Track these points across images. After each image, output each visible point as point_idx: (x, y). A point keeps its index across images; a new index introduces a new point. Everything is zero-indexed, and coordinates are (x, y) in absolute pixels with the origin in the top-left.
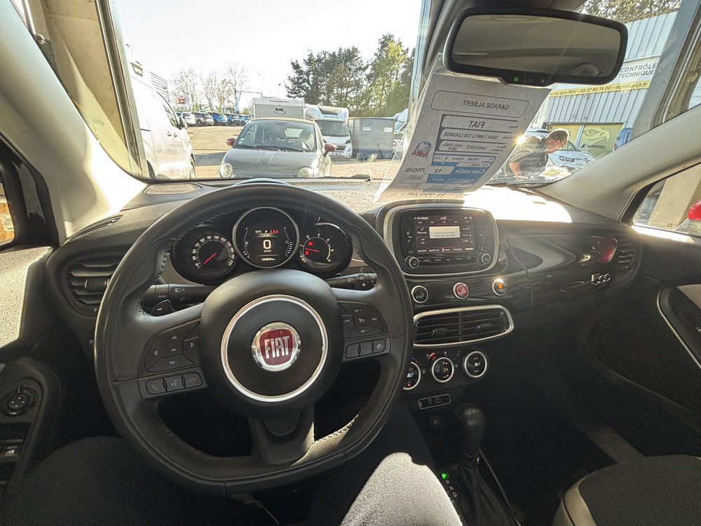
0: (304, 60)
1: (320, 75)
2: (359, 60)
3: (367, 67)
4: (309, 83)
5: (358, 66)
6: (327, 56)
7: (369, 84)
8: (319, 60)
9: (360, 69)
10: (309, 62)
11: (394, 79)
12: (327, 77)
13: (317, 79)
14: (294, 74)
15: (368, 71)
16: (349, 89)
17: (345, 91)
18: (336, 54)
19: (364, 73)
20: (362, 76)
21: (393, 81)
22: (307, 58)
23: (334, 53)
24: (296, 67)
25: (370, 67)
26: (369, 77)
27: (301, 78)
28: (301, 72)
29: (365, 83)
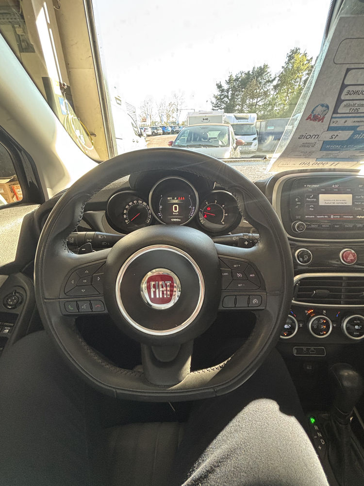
0: (226, 81)
1: (236, 91)
2: (269, 74)
3: (274, 79)
4: (228, 98)
5: (267, 79)
6: (243, 75)
7: (275, 93)
8: (237, 79)
9: (269, 81)
10: (229, 82)
11: (298, 86)
12: (242, 91)
13: (234, 94)
14: (217, 92)
15: (275, 83)
16: (259, 99)
17: (255, 101)
18: (251, 72)
19: (272, 85)
20: (270, 87)
21: (296, 88)
22: (227, 79)
23: (249, 72)
24: (219, 86)
25: (277, 79)
26: (275, 87)
27: (223, 95)
28: (223, 91)
29: (272, 92)
